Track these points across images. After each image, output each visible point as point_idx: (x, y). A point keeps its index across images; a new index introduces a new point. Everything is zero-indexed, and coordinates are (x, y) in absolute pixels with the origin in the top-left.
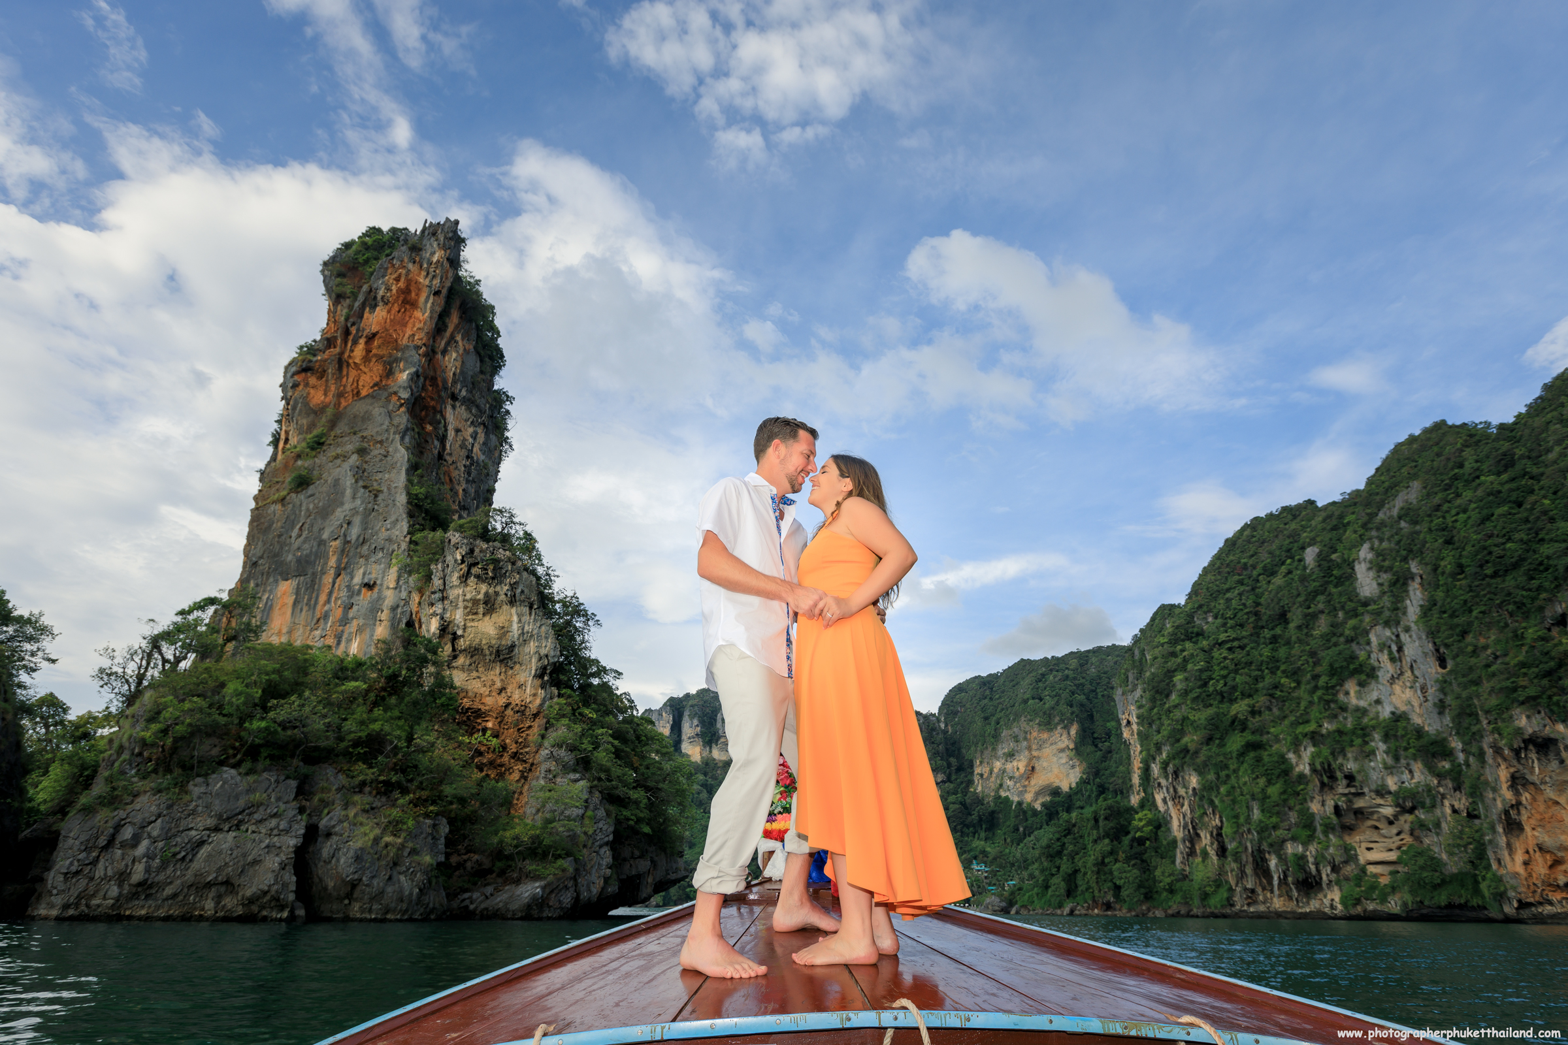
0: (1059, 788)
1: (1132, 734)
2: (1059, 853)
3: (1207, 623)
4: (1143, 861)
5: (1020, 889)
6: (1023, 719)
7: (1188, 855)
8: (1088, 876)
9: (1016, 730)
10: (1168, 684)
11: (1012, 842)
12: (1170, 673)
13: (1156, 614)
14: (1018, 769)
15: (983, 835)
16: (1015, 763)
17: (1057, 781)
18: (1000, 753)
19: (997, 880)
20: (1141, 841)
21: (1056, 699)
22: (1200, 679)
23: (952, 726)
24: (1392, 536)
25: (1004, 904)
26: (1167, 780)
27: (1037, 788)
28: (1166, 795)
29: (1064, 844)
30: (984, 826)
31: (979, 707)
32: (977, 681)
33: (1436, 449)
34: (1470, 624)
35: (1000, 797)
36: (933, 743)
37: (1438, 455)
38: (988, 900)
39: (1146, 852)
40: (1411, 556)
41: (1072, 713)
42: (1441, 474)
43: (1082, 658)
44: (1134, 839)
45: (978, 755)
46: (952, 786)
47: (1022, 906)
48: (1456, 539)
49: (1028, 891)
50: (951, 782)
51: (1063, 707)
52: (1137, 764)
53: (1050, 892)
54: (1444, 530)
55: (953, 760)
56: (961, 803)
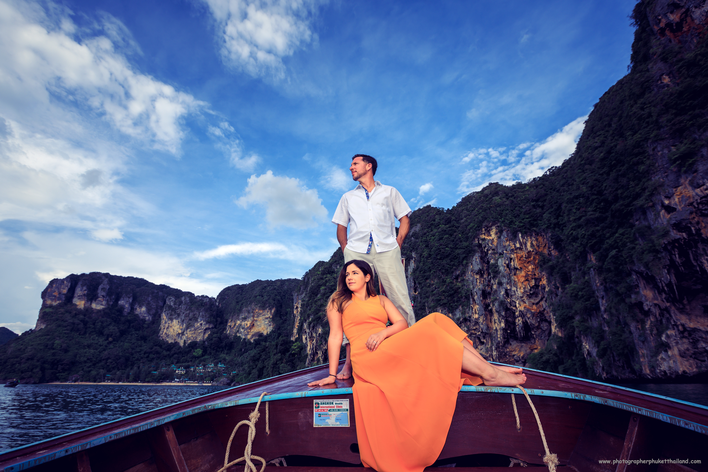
0: (262, 333)
1: (297, 312)
2: (258, 360)
3: (337, 268)
4: (293, 363)
5: (238, 375)
6: (253, 304)
7: (311, 361)
8: (269, 369)
9: (249, 308)
10: (318, 291)
11: (238, 355)
12: (320, 286)
13: (317, 264)
14: (247, 324)
15: (226, 352)
16: (246, 322)
17: (262, 331)
18: (241, 317)
19: (228, 371)
20: (294, 355)
21: (269, 297)
22: (331, 289)
23: (222, 304)
24: (408, 242)
25: (229, 381)
26: (309, 330)
27: (253, 333)
28: (308, 336)
29: (261, 355)
30: (227, 348)
31: (235, 297)
32: (237, 287)
33: (427, 214)
34: (430, 275)
35: (237, 336)
36: (211, 310)
37: (428, 216)
38: (222, 380)
39: (295, 359)
40: (413, 250)
41: (274, 303)
42: (428, 222)
43: (282, 282)
44: (291, 354)
45: (231, 317)
46: (216, 330)
47: (237, 382)
48: (429, 245)
49: (241, 375)
50: (216, 328)
51: (271, 301)
52: (297, 324)
53: (251, 376)
54: (426, 242)
55: (219, 319)
56: (219, 338)
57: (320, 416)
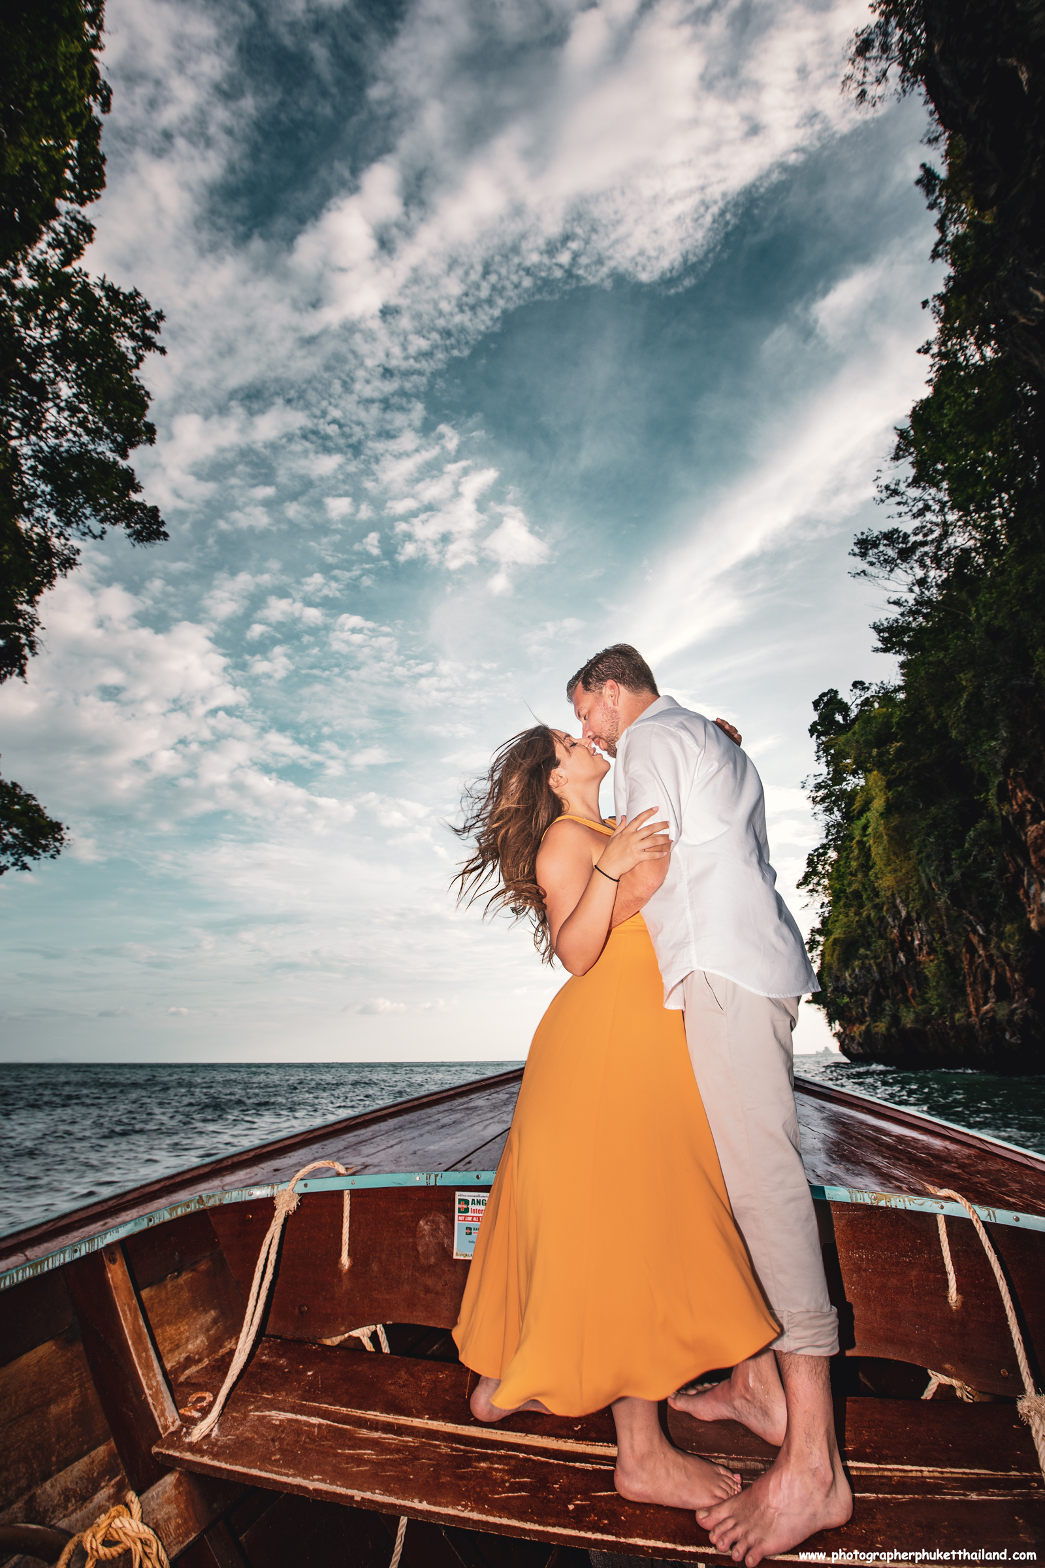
57: (470, 1234)
